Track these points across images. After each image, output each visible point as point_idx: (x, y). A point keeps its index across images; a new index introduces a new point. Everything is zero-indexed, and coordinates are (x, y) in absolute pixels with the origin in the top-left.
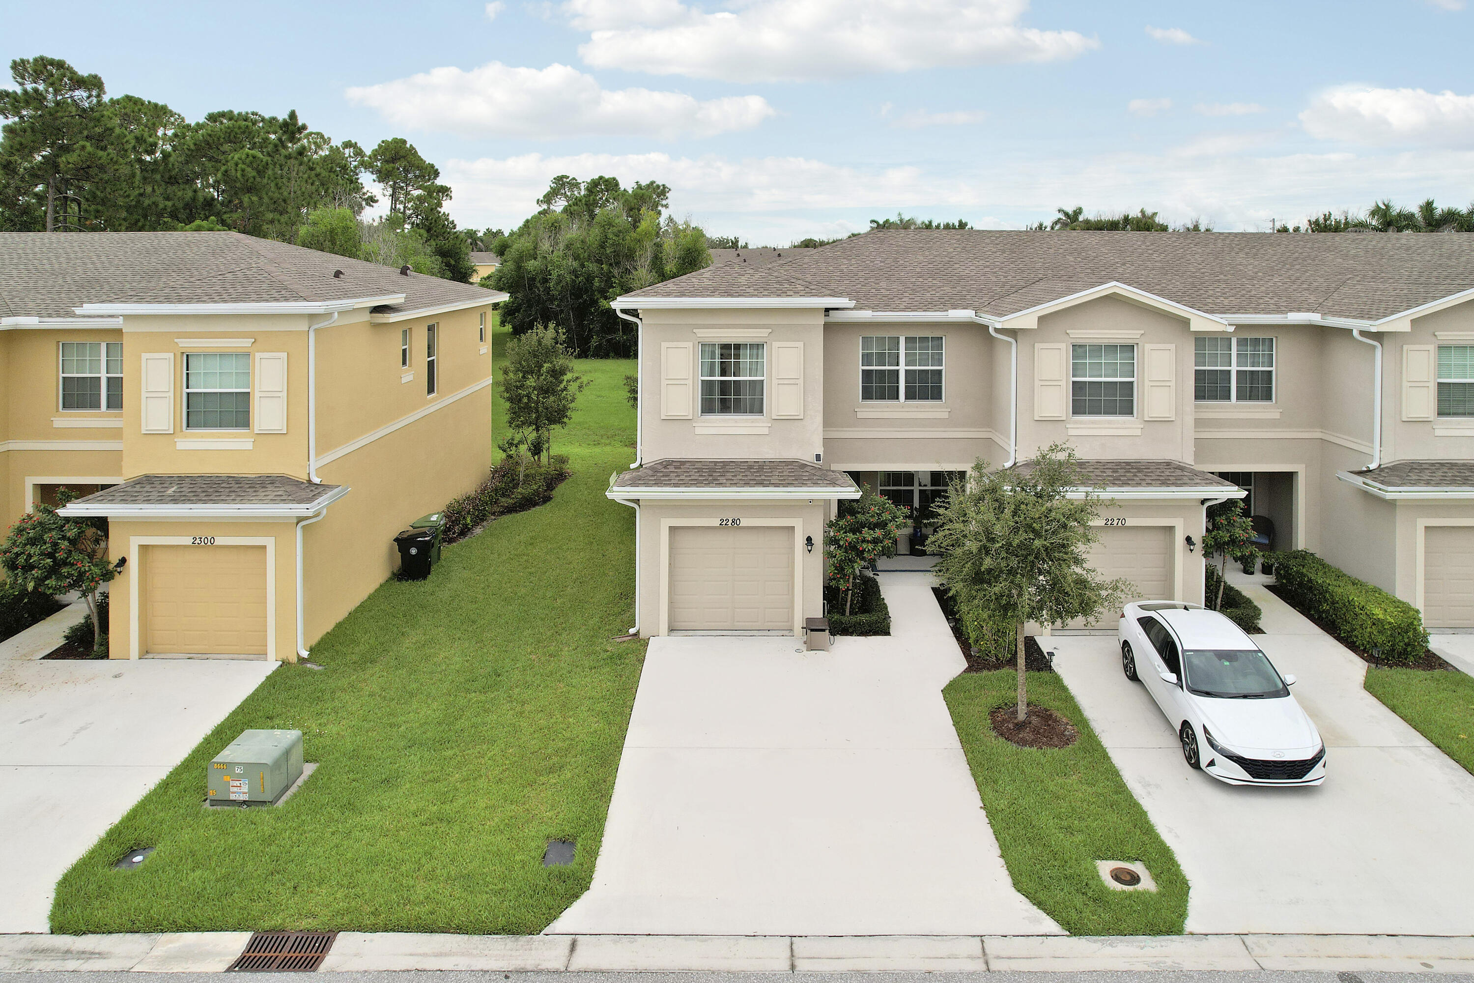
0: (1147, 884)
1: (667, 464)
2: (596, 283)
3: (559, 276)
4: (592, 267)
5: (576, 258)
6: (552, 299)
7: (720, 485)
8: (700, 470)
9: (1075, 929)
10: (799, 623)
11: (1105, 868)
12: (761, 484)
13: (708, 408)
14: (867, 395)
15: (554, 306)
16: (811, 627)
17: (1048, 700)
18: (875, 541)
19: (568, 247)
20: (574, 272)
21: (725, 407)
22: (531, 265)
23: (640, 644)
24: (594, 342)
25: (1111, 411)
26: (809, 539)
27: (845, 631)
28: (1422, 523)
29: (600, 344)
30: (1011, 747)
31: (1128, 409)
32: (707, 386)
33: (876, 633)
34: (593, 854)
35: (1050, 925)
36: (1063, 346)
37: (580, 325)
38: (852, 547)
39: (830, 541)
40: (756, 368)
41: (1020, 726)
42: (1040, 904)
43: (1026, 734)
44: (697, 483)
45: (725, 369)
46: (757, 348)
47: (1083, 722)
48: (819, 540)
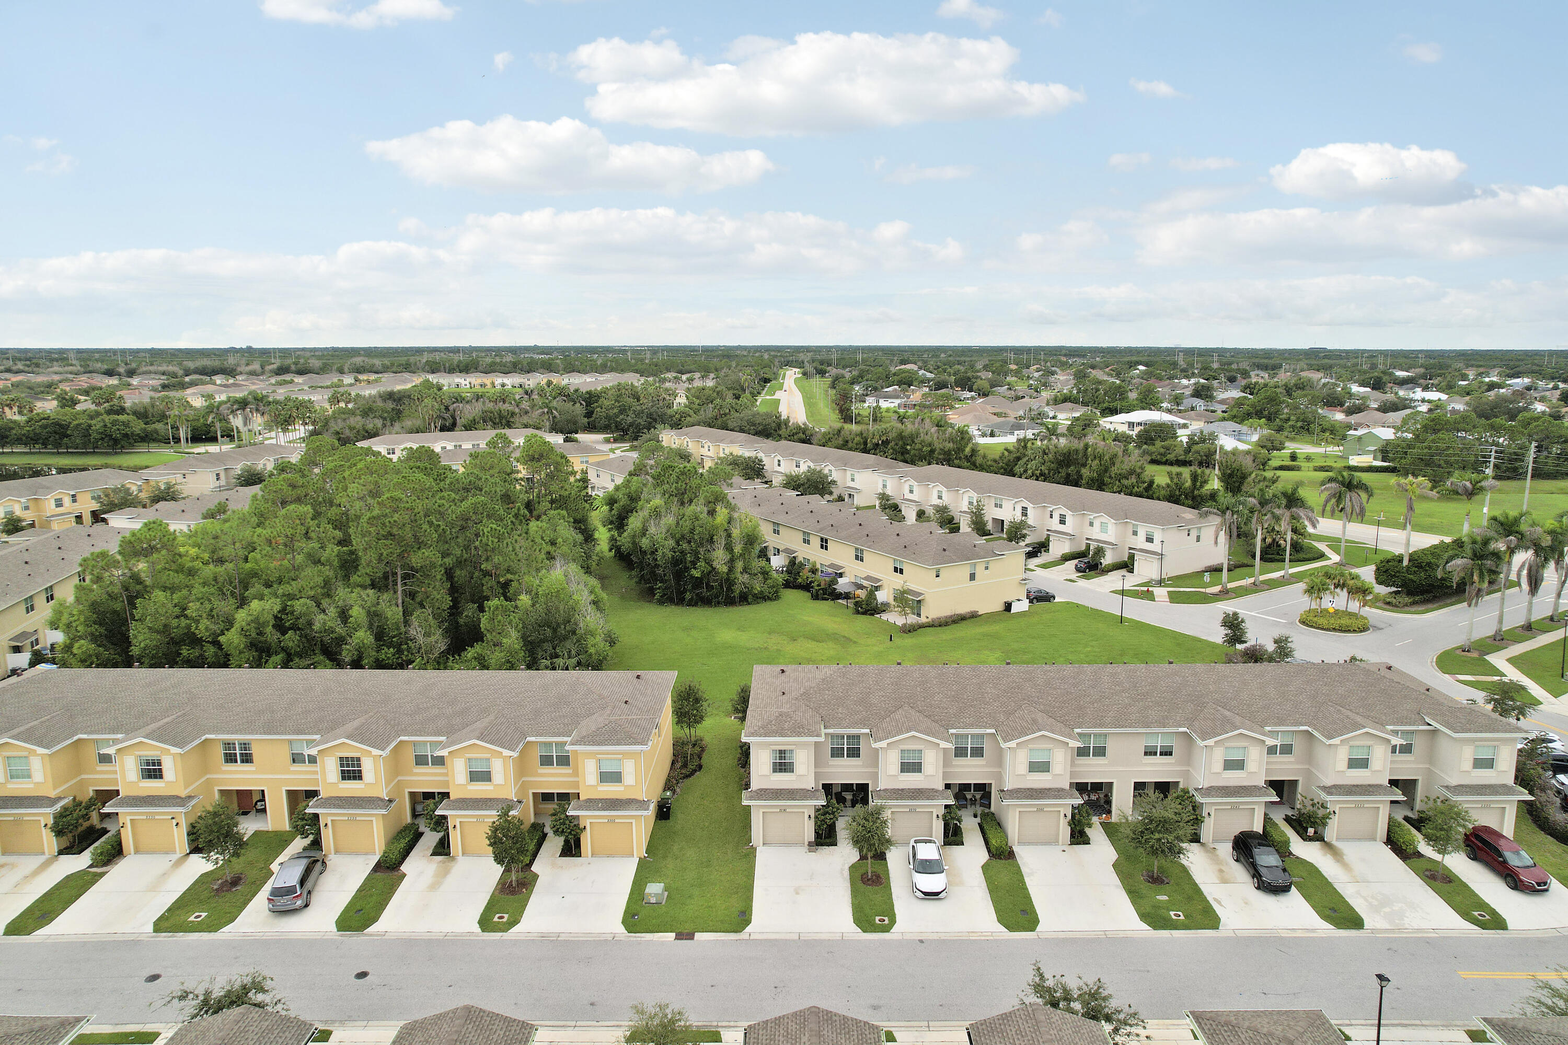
0: (886, 921)
1: (761, 790)
2: (688, 558)
3: (663, 552)
4: (685, 546)
5: (673, 537)
6: (657, 566)
7: (780, 800)
8: (772, 793)
9: (864, 932)
10: (806, 843)
11: (878, 918)
12: (793, 799)
13: (775, 771)
14: (833, 756)
15: (660, 571)
16: (810, 844)
17: (880, 872)
18: (831, 819)
20: (673, 549)
21: (781, 771)
23: (754, 849)
25: (914, 771)
26: (810, 816)
27: (822, 845)
28: (1019, 810)
30: (865, 886)
31: (919, 771)
32: (774, 764)
33: (832, 846)
35: (860, 931)
36: (897, 751)
38: (823, 820)
39: (816, 817)
40: (790, 757)
41: (868, 880)
42: (858, 926)
43: (870, 882)
44: (772, 799)
45: (781, 758)
46: (791, 751)
47: (888, 878)
48: (813, 816)
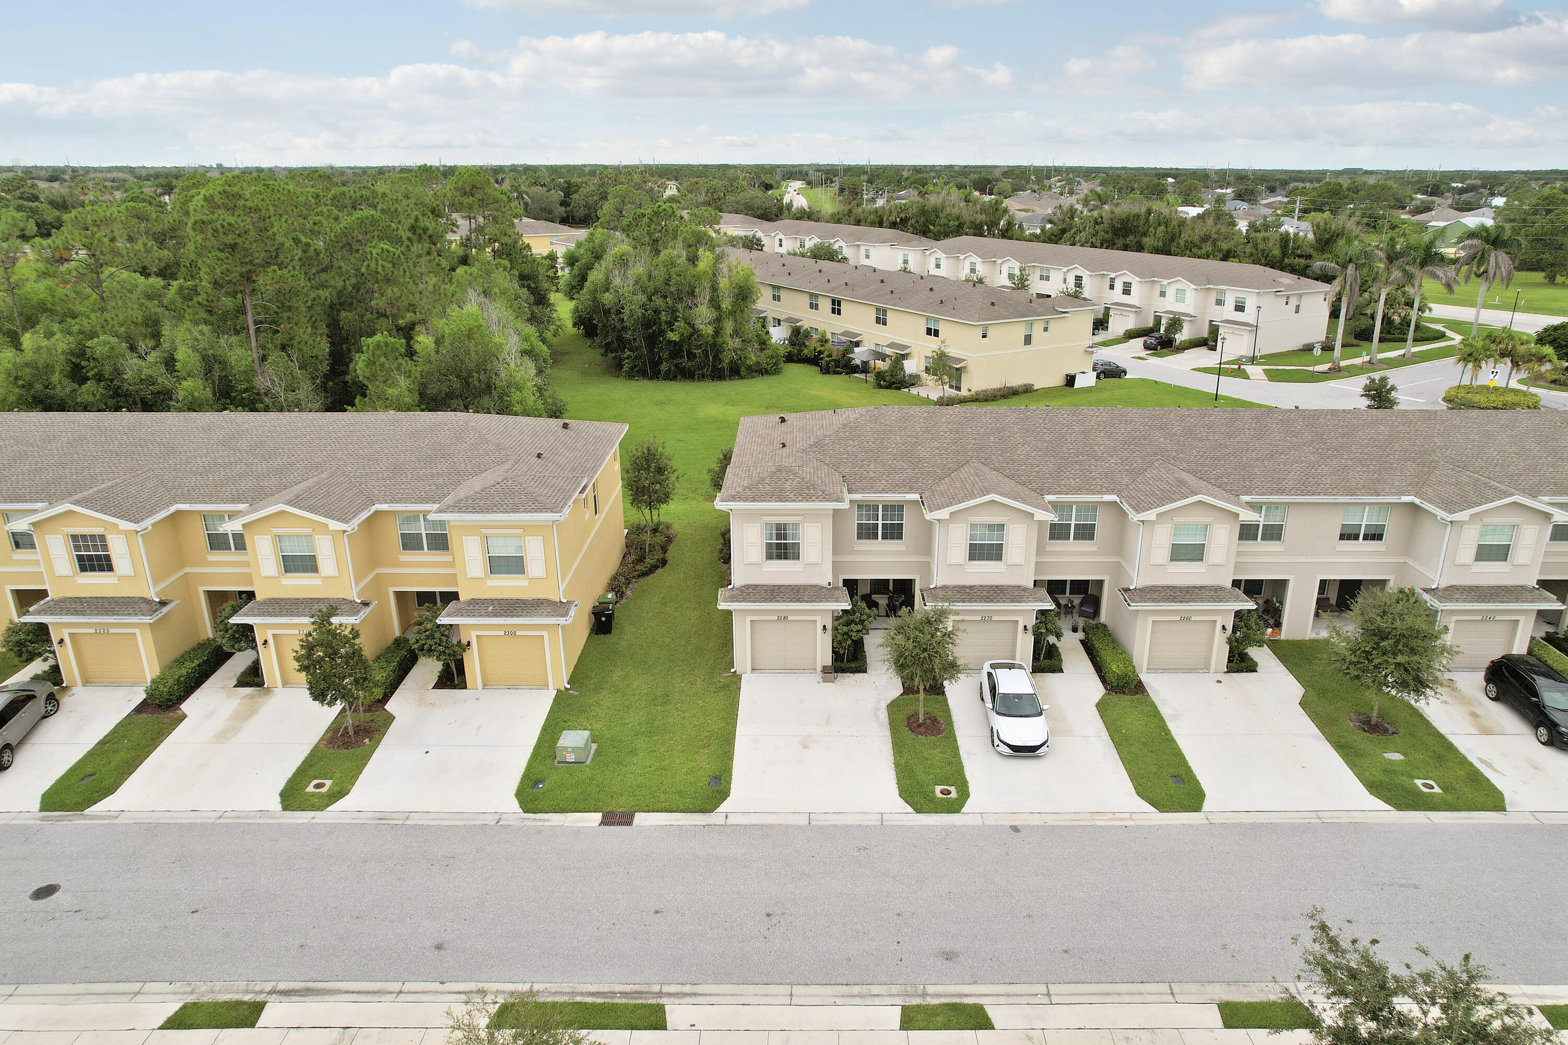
0: (954, 795)
1: (748, 587)
2: (664, 317)
3: (631, 310)
4: (658, 301)
5: (644, 291)
6: (625, 329)
7: (777, 601)
8: (766, 591)
9: (918, 811)
10: (819, 668)
11: (938, 789)
12: (799, 601)
13: (769, 557)
14: (860, 537)
15: (628, 336)
16: (825, 670)
17: (936, 711)
18: (858, 631)
19: (637, 283)
20: (643, 306)
21: (779, 557)
22: (607, 298)
23: (737, 678)
24: (664, 367)
25: (990, 558)
26: (824, 626)
27: (843, 671)
28: (1151, 619)
29: (669, 369)
30: (913, 736)
31: (999, 557)
32: (769, 546)
33: (859, 672)
34: (729, 783)
35: (910, 809)
36: (964, 525)
37: (651, 351)
38: (846, 633)
39: (835, 629)
40: (795, 536)
41: (919, 726)
42: (907, 802)
43: (922, 729)
44: (766, 600)
45: (779, 537)
46: (796, 525)
47: (950, 723)
48: (829, 627)
